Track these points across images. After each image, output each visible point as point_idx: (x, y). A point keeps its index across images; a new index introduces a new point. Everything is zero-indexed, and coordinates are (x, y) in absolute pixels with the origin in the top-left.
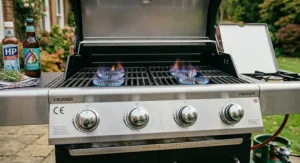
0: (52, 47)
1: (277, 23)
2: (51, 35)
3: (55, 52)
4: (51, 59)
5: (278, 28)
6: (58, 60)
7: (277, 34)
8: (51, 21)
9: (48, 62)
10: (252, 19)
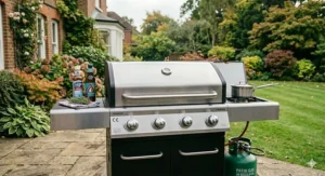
0: (51, 75)
1: (265, 49)
2: (51, 63)
3: (55, 79)
4: (53, 86)
5: (266, 53)
6: (59, 87)
7: (266, 59)
8: (47, 49)
9: (50, 89)
10: (243, 44)
